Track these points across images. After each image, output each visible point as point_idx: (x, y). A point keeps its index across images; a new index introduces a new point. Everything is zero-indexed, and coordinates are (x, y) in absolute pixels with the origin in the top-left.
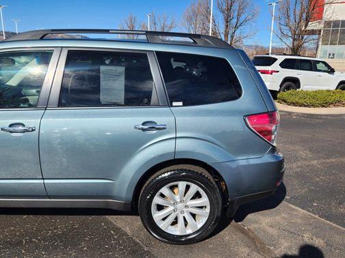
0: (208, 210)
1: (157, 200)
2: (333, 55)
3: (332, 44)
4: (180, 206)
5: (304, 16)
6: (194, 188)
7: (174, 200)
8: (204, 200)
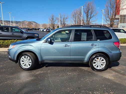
0: (105, 63)
1: (94, 61)
2: (124, 26)
3: (123, 23)
4: (99, 62)
5: (114, 14)
6: (102, 58)
7: (98, 61)
8: (105, 61)
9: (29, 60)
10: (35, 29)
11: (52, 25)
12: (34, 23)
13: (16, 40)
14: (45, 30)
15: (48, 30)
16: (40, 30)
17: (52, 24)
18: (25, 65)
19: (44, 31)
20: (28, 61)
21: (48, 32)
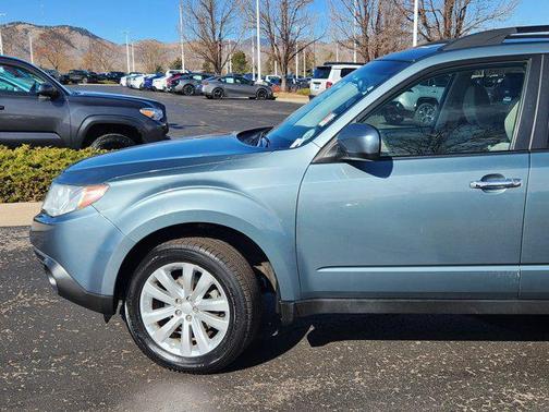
9: (207, 296)
10: (94, 78)
11: (204, 49)
12: (78, 35)
13: (25, 147)
14: (160, 84)
15: (181, 84)
16: (123, 81)
17: (205, 42)
18: (176, 335)
19: (154, 89)
20: (199, 300)
21: (180, 93)
